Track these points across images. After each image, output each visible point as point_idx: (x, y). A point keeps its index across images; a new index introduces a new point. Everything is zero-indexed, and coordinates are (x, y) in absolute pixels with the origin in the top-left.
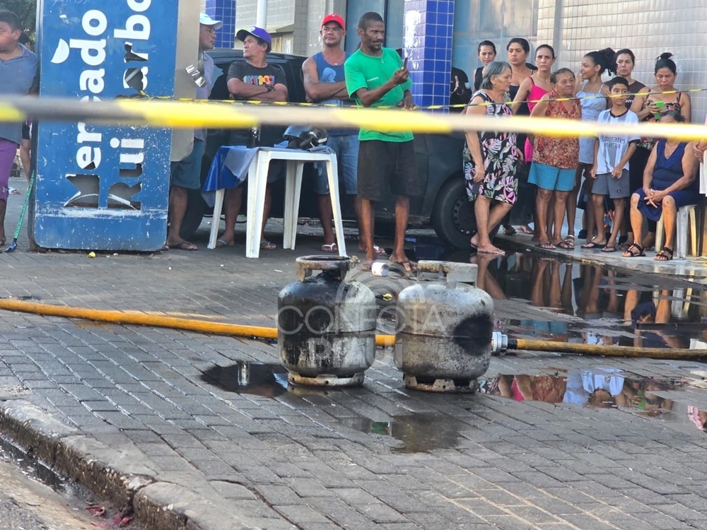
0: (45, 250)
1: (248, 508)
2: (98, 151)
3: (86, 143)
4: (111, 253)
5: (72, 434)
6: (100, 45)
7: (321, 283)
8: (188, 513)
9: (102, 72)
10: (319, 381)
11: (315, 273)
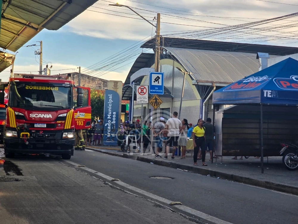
0: (104, 146)
2: (110, 135)
4: (111, 146)
9: (110, 127)
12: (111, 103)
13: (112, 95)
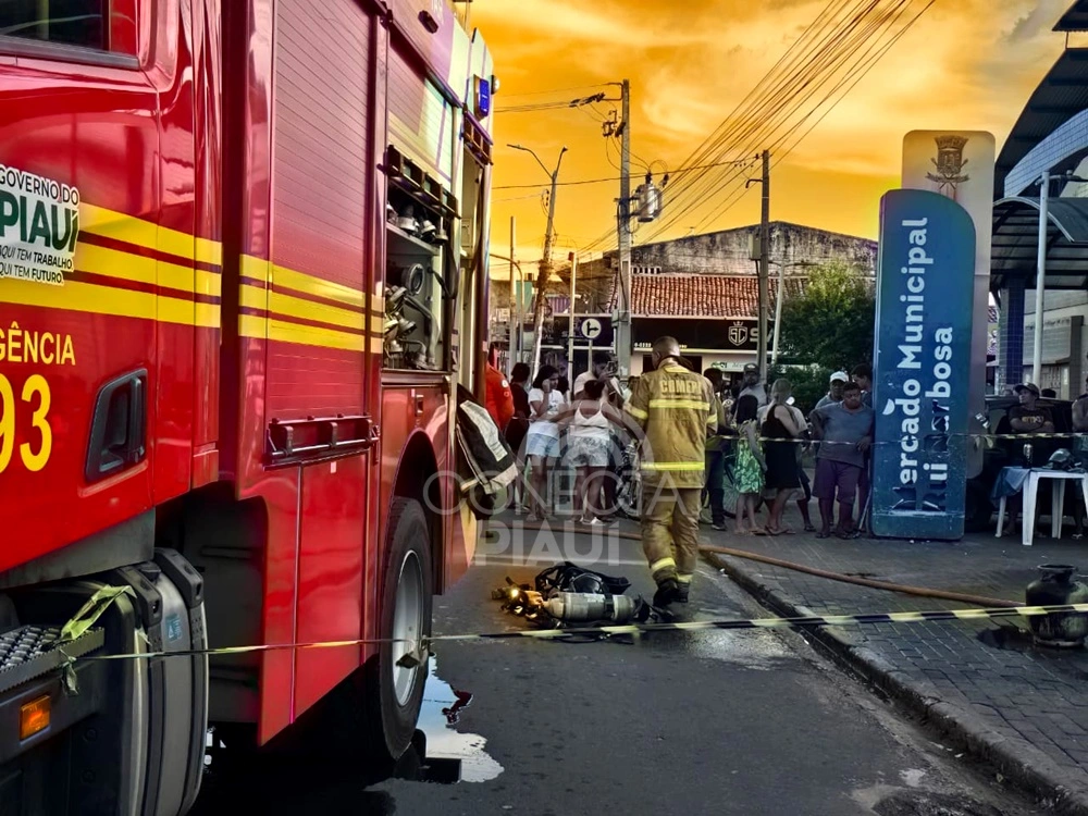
0: (879, 538)
1: (992, 720)
2: (915, 472)
3: (906, 467)
4: (925, 540)
5: (894, 671)
6: (916, 402)
7: (1053, 582)
8: (957, 721)
9: (917, 420)
10: (1053, 643)
11: (1050, 576)
12: (922, 271)
13: (924, 222)
